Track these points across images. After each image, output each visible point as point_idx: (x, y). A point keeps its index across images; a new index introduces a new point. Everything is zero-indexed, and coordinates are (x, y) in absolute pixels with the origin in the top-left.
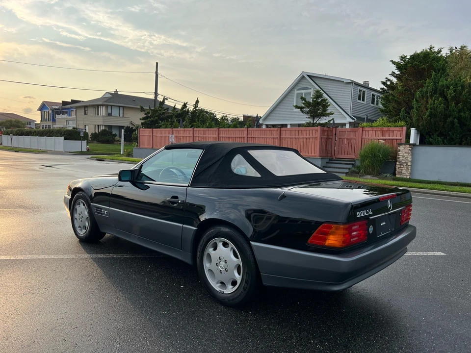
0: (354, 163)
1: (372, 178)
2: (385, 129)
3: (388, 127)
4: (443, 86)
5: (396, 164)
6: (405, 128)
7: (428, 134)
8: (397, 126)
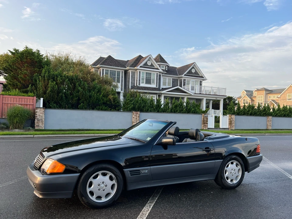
1: (19, 131)
2: (21, 97)
3: (23, 96)
4: (53, 74)
5: (34, 120)
6: (35, 98)
7: (48, 102)
8: (29, 96)
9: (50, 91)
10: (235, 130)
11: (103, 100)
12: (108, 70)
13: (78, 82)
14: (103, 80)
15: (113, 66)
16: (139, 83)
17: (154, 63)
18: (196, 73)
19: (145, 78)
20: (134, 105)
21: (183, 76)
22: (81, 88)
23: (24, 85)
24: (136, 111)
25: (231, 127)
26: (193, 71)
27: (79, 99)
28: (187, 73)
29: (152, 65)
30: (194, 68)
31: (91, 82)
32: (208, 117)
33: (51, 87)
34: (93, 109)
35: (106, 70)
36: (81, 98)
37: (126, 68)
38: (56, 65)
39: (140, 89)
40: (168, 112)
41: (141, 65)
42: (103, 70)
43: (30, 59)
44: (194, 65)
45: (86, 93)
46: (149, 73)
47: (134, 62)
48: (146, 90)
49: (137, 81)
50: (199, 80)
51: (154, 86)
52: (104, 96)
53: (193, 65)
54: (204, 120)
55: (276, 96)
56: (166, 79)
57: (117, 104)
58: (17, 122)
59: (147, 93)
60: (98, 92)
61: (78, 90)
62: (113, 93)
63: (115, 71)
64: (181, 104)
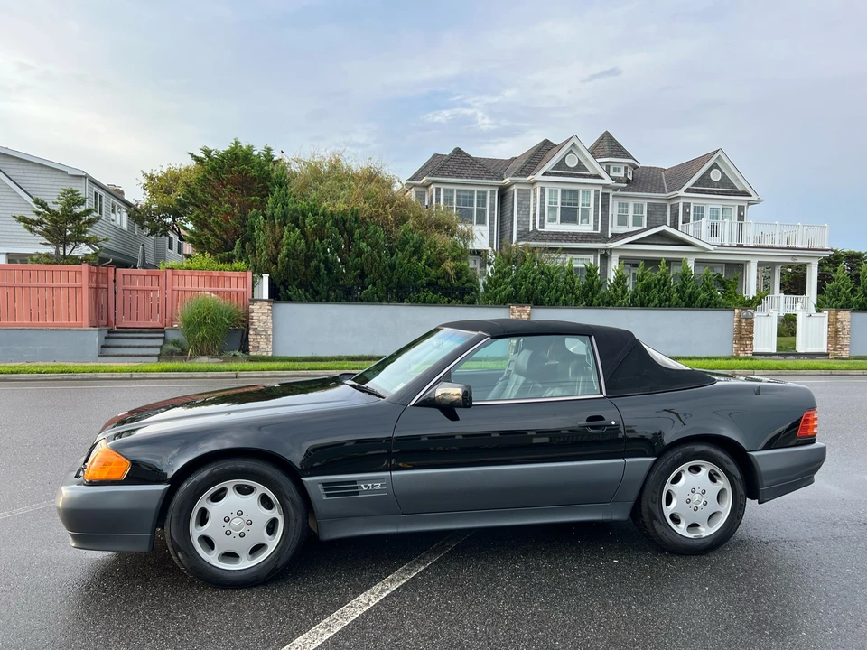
0: (163, 335)
1: (211, 360)
2: (216, 273)
3: (220, 270)
4: (295, 210)
5: (248, 333)
6: (249, 274)
7: (283, 283)
8: (235, 270)
9: (287, 256)
10: (850, 358)
11: (427, 275)
12: (452, 191)
13: (359, 228)
14: (429, 217)
15: (467, 178)
16: (542, 222)
17: (587, 160)
18: (725, 181)
19: (559, 205)
20: (515, 287)
21: (681, 193)
22: (368, 245)
23: (226, 242)
24: (521, 303)
25: (835, 350)
26: (715, 176)
27: (363, 275)
28: (694, 185)
29: (580, 166)
30: (718, 167)
31: (397, 225)
32: (755, 320)
33: (288, 244)
34: (401, 301)
35: (445, 190)
36: (367, 272)
37: (504, 181)
38: (306, 185)
39: (545, 240)
40: (621, 306)
41: (548, 167)
42: (438, 190)
43: (240, 173)
44: (719, 157)
45: (380, 257)
46: (570, 191)
47: (528, 162)
48: (560, 241)
49: (535, 215)
50: (734, 203)
51: (586, 227)
52: (430, 264)
53: (713, 159)
54: (739, 330)
56: (627, 206)
57: (468, 285)
58: (204, 338)
59: (557, 249)
60: (414, 253)
61: (359, 249)
62: (455, 254)
63: (473, 192)
64: (665, 281)
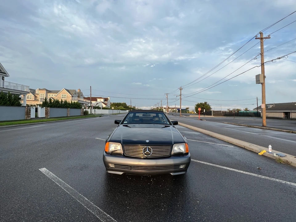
10: (50, 118)
25: (47, 116)
50: (1, 75)
55: (54, 95)
